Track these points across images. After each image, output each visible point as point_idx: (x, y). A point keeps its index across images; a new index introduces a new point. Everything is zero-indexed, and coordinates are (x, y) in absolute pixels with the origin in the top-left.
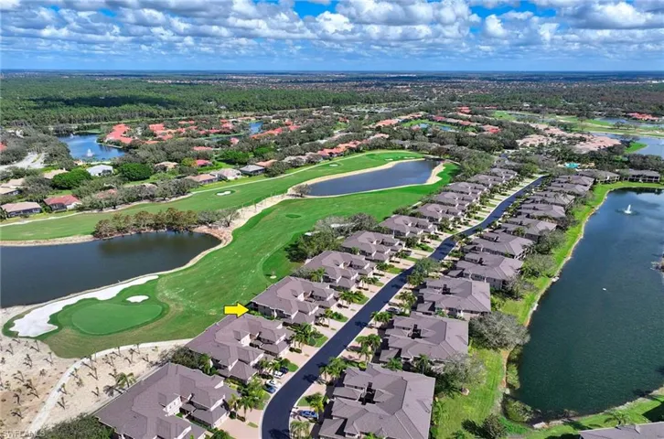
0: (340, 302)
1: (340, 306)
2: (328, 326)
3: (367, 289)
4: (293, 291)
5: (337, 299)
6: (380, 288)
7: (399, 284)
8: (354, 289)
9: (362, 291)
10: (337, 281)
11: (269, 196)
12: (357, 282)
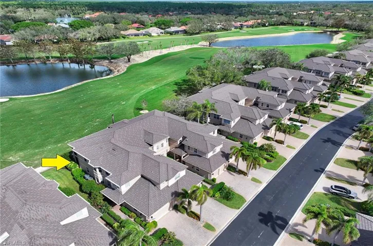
0: (232, 161)
1: (231, 168)
2: (197, 217)
3: (281, 142)
4: (147, 133)
5: (226, 156)
6: (304, 142)
7: (336, 138)
8: (259, 140)
9: (274, 144)
10: (233, 124)
11: (180, 45)
12: (266, 128)
